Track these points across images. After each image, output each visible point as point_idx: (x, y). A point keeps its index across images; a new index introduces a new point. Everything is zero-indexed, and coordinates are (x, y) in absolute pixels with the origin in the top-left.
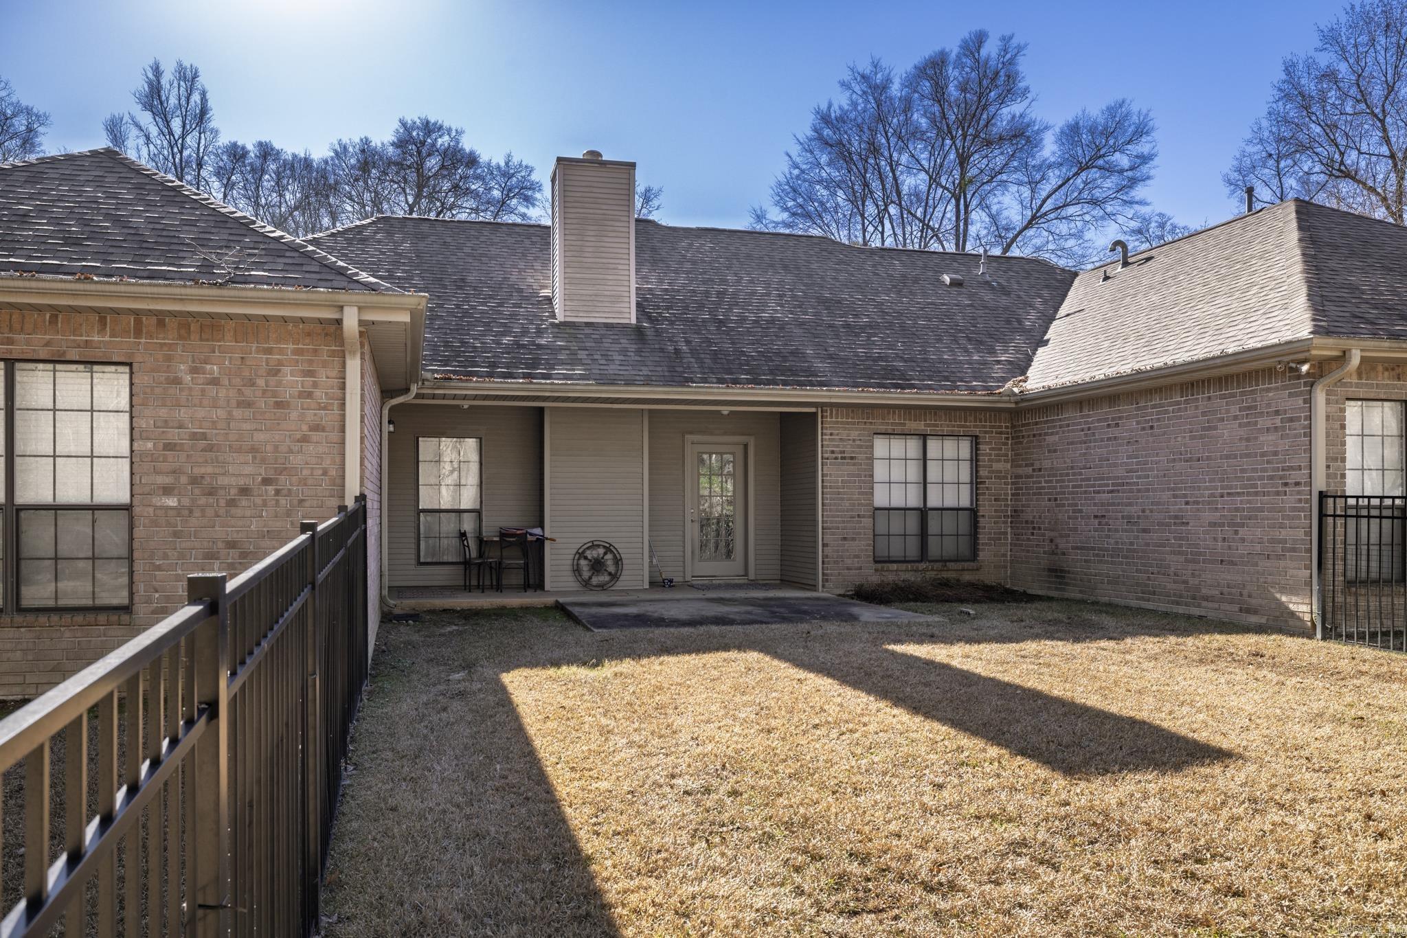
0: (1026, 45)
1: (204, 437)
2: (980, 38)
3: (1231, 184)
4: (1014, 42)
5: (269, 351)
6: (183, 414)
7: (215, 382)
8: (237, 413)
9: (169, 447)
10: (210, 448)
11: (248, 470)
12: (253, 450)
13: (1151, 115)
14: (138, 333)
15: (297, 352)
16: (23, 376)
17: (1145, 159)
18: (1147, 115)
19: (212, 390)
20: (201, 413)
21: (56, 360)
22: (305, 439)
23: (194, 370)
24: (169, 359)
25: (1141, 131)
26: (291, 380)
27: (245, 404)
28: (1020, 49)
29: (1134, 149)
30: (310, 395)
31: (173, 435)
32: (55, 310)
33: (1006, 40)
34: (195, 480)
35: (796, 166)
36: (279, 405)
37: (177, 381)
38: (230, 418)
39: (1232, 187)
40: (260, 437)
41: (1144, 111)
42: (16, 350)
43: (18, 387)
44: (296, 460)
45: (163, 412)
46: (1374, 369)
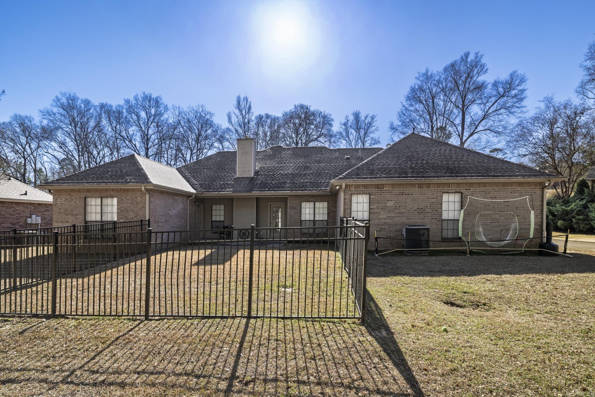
0: (483, 55)
1: (126, 209)
2: (467, 55)
3: (577, 93)
4: (479, 54)
5: (136, 194)
6: (124, 205)
7: (128, 200)
8: (131, 205)
9: (122, 211)
10: (127, 211)
11: (133, 215)
12: (134, 211)
13: (525, 75)
14: (118, 192)
15: (140, 194)
16: (103, 200)
17: (523, 91)
18: (524, 75)
19: (128, 201)
20: (126, 205)
21: (107, 197)
22: (141, 209)
23: (125, 198)
24: (122, 196)
25: (522, 81)
26: (139, 199)
27: (132, 203)
28: (482, 56)
29: (519, 88)
30: (141, 201)
31: (122, 209)
32: (107, 189)
33: (477, 54)
34: (125, 217)
35: (404, 106)
36: (137, 203)
37: (123, 200)
38: (130, 206)
39: (578, 94)
40: (134, 209)
41: (523, 74)
42: (102, 196)
43: (103, 201)
44: (140, 213)
45: (121, 205)
46: (359, 187)
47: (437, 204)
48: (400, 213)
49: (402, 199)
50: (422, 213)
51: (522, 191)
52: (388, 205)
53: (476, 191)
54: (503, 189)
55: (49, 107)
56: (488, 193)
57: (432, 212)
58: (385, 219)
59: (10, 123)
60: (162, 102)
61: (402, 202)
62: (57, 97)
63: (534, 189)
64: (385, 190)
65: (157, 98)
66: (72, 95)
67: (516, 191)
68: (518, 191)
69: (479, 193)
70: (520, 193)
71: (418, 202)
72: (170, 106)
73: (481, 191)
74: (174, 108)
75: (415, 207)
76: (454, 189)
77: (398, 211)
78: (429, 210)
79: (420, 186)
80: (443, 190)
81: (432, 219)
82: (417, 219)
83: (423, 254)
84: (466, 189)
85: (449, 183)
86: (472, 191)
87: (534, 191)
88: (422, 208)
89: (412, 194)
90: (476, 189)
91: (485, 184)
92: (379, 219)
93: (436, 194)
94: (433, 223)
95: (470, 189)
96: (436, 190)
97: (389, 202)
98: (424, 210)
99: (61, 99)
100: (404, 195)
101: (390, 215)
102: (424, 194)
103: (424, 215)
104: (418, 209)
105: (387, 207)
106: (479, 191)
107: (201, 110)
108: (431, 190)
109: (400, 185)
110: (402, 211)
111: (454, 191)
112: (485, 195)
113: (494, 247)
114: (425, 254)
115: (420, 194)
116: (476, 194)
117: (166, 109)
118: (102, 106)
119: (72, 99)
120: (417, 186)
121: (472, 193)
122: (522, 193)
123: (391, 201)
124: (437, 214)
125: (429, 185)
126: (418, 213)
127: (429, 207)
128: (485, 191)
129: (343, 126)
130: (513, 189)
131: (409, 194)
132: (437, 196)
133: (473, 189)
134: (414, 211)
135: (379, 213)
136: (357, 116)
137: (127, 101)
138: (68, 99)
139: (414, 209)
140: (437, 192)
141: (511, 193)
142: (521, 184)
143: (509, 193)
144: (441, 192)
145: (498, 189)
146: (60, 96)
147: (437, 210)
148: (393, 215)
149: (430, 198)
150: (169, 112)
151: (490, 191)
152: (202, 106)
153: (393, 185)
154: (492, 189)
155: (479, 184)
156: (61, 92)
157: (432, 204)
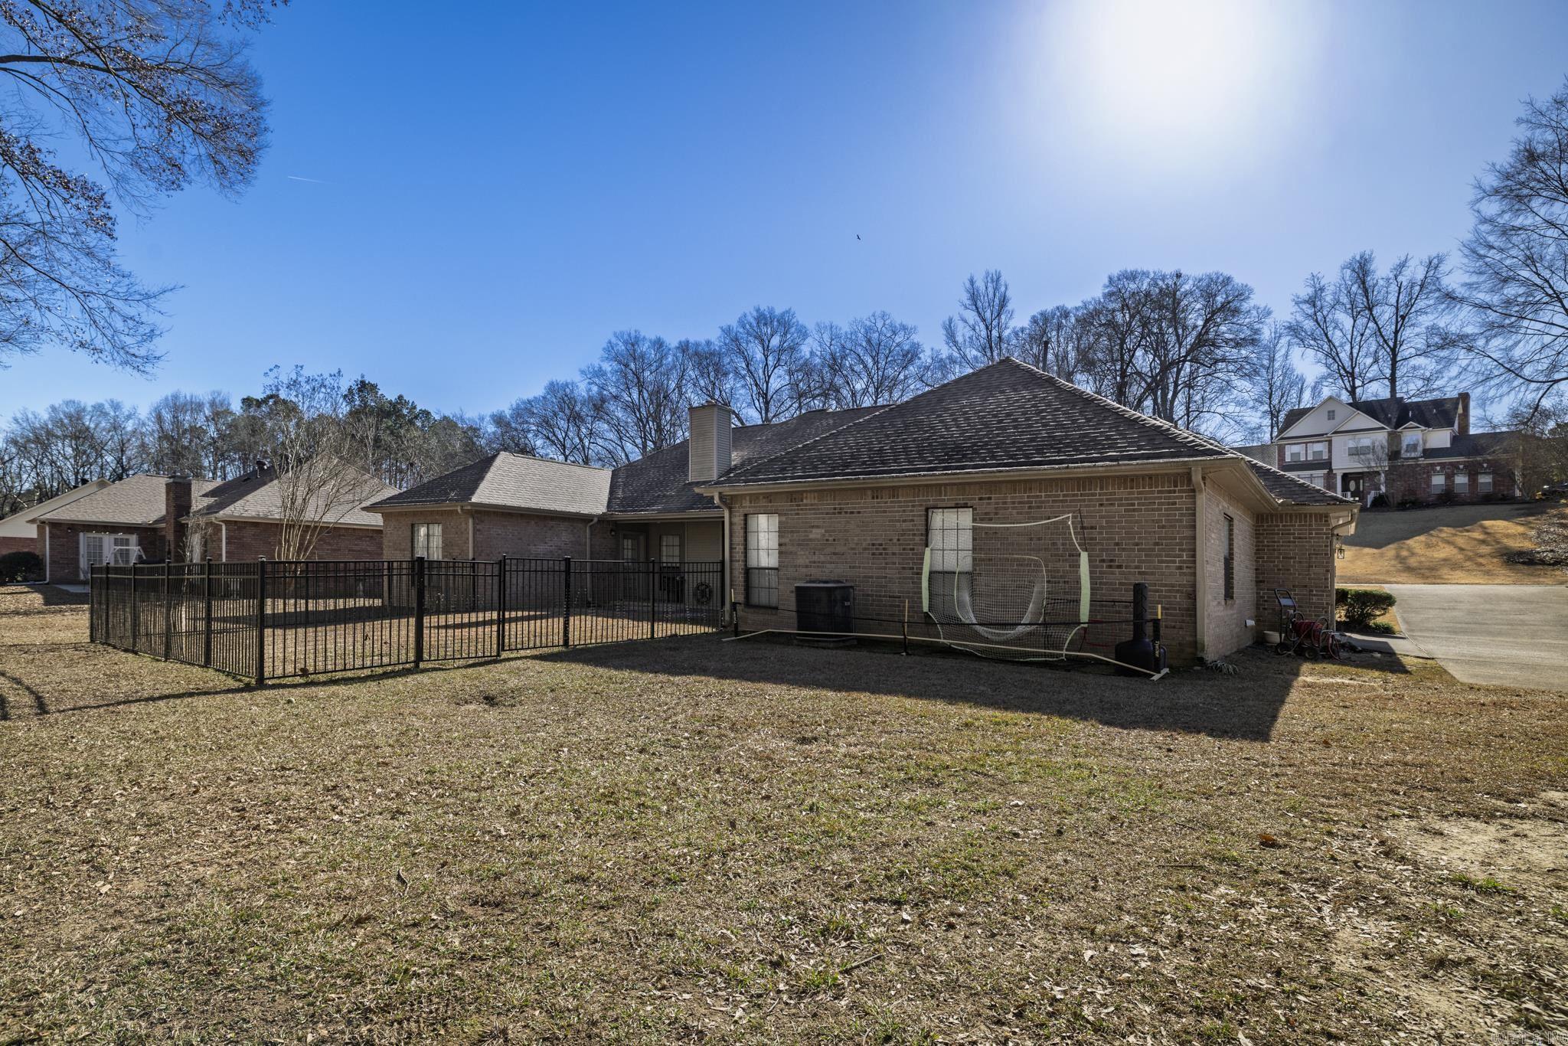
1: (451, 542)
5: (460, 518)
6: (448, 536)
9: (446, 545)
10: (452, 546)
11: (457, 551)
12: (458, 546)
14: (442, 515)
15: (465, 518)
16: (429, 527)
19: (452, 529)
21: (433, 523)
22: (465, 542)
26: (464, 526)
31: (447, 542)
34: (450, 554)
36: (462, 533)
37: (447, 527)
38: (454, 537)
40: (459, 542)
42: (427, 521)
43: (429, 530)
44: (464, 548)
46: (758, 498)
47: (914, 535)
48: (835, 554)
49: (839, 522)
50: (881, 554)
51: (1132, 499)
52: (811, 536)
53: (1005, 503)
54: (1077, 495)
55: (596, 363)
56: (1038, 507)
57: (901, 554)
58: (807, 567)
59: (544, 398)
60: (794, 320)
61: (840, 531)
62: (610, 342)
63: (1170, 492)
64: (806, 505)
65: (783, 314)
66: (633, 334)
67: (1116, 499)
68: (1121, 499)
69: (1013, 508)
70: (1128, 505)
71: (872, 530)
72: (810, 326)
73: (1020, 503)
74: (820, 328)
75: (865, 540)
76: (952, 500)
77: (829, 550)
78: (896, 549)
79: (877, 492)
80: (925, 501)
81: (904, 568)
82: (871, 568)
83: (821, 644)
84: (981, 499)
85: (940, 485)
86: (997, 503)
87: (1169, 498)
88: (881, 545)
89: (859, 513)
90: (1006, 498)
91: (1028, 484)
92: (795, 566)
93: (912, 511)
94: (905, 578)
95: (990, 498)
96: (911, 501)
97: (814, 530)
98: (884, 549)
99: (617, 344)
100: (843, 515)
101: (815, 558)
102: (885, 512)
103: (885, 559)
104: (873, 545)
105: (811, 540)
106: (1014, 503)
107: (879, 325)
108: (900, 502)
109: (834, 492)
110: (840, 549)
111: (952, 504)
112: (1028, 513)
113: (992, 642)
114: (824, 644)
115: (877, 512)
116: (1005, 509)
117: (804, 334)
118: (684, 347)
119: (633, 342)
120: (869, 493)
121: (996, 508)
122: (1133, 505)
123: (818, 527)
124: (913, 559)
125: (894, 491)
126: (873, 554)
127: (895, 541)
128: (1028, 502)
129: (1305, 306)
130: (1106, 494)
131: (852, 513)
132: (914, 516)
133: (998, 498)
134: (865, 549)
135: (796, 553)
136: (1361, 270)
137: (727, 331)
138: (626, 343)
139: (864, 545)
140: (913, 506)
141: (1101, 505)
142: (1128, 481)
143: (1095, 506)
144: (921, 505)
145: (1064, 496)
146: (614, 340)
147: (913, 549)
148: (822, 558)
149: (899, 521)
150: (809, 340)
151: (1043, 502)
152: (883, 316)
153: (821, 493)
154: (1049, 496)
155: (1014, 485)
156: (615, 334)
157: (902, 535)
